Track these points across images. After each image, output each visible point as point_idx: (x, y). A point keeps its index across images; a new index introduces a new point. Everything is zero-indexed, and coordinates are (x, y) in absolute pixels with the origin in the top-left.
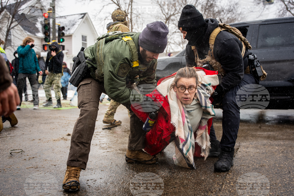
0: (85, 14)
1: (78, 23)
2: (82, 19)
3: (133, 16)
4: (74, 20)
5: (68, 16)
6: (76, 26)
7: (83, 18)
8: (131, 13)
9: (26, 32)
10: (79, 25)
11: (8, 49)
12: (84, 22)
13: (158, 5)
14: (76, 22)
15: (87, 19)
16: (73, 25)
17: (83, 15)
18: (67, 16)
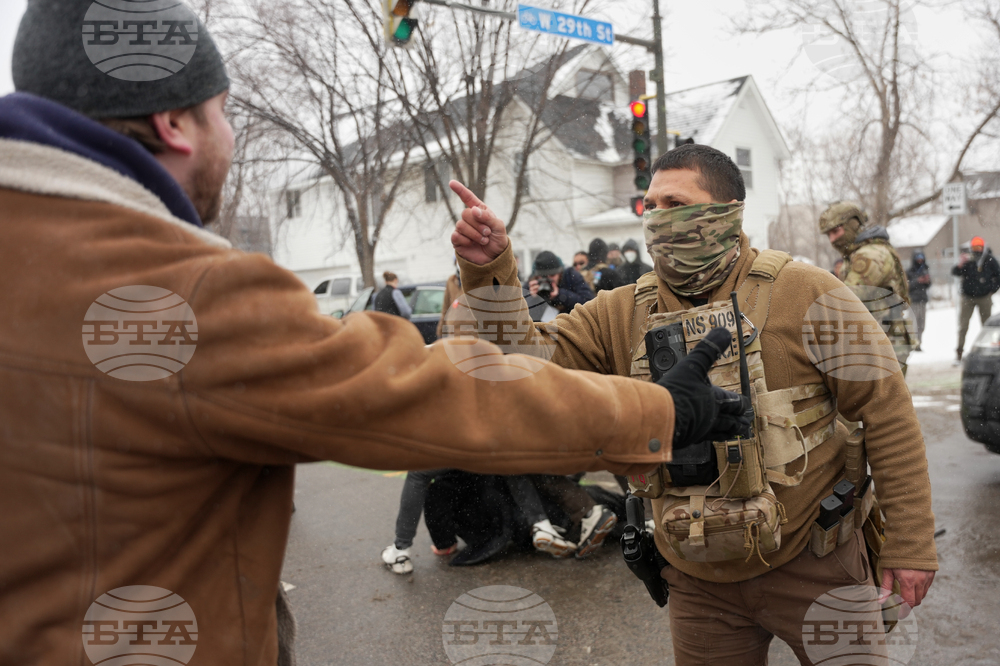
0: (743, 80)
1: (723, 112)
2: (734, 98)
3: (902, 68)
4: (711, 102)
5: (692, 92)
6: (718, 122)
7: (737, 91)
8: (895, 61)
9: (570, 154)
10: (726, 116)
11: (526, 211)
12: (741, 106)
13: (990, 24)
14: (716, 109)
15: (750, 95)
16: (709, 118)
17: (737, 84)
18: (688, 90)
